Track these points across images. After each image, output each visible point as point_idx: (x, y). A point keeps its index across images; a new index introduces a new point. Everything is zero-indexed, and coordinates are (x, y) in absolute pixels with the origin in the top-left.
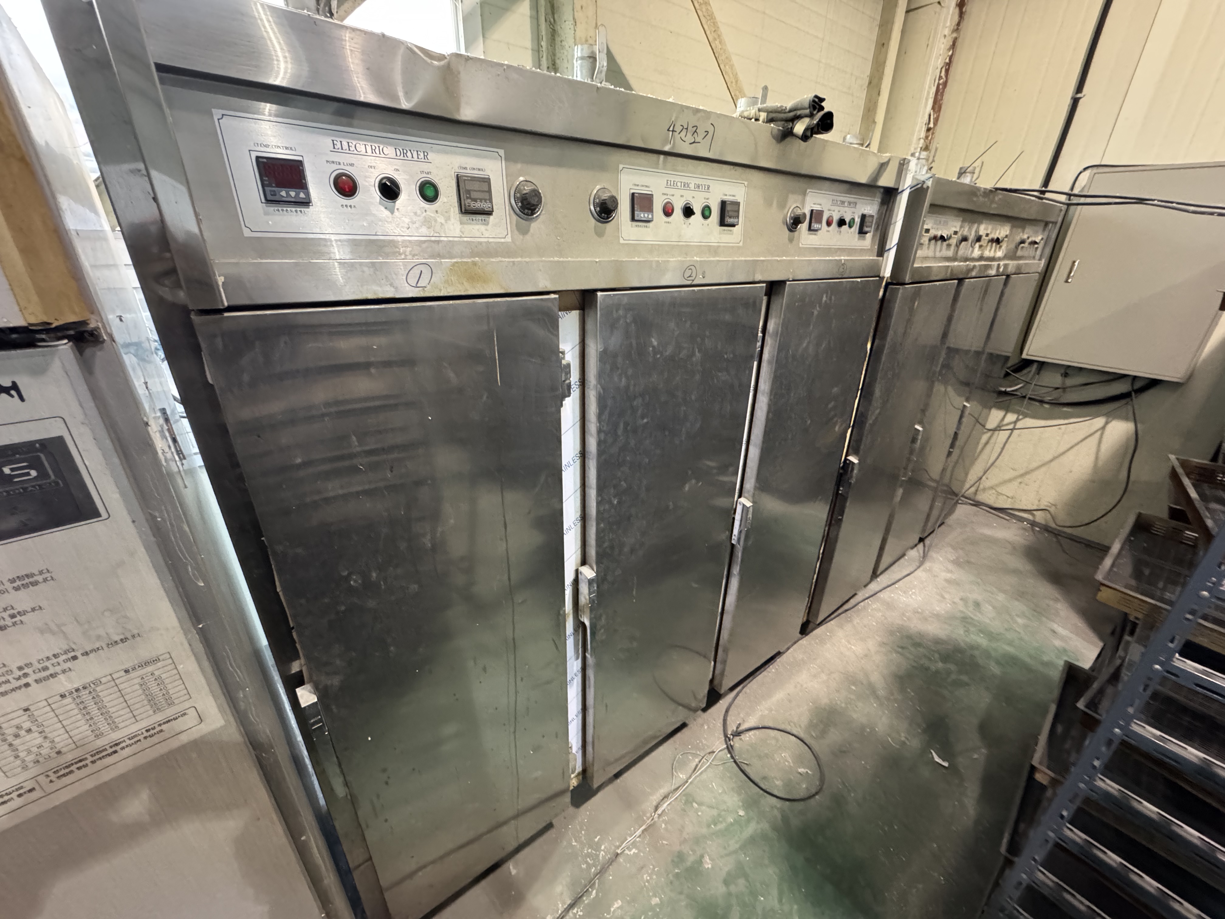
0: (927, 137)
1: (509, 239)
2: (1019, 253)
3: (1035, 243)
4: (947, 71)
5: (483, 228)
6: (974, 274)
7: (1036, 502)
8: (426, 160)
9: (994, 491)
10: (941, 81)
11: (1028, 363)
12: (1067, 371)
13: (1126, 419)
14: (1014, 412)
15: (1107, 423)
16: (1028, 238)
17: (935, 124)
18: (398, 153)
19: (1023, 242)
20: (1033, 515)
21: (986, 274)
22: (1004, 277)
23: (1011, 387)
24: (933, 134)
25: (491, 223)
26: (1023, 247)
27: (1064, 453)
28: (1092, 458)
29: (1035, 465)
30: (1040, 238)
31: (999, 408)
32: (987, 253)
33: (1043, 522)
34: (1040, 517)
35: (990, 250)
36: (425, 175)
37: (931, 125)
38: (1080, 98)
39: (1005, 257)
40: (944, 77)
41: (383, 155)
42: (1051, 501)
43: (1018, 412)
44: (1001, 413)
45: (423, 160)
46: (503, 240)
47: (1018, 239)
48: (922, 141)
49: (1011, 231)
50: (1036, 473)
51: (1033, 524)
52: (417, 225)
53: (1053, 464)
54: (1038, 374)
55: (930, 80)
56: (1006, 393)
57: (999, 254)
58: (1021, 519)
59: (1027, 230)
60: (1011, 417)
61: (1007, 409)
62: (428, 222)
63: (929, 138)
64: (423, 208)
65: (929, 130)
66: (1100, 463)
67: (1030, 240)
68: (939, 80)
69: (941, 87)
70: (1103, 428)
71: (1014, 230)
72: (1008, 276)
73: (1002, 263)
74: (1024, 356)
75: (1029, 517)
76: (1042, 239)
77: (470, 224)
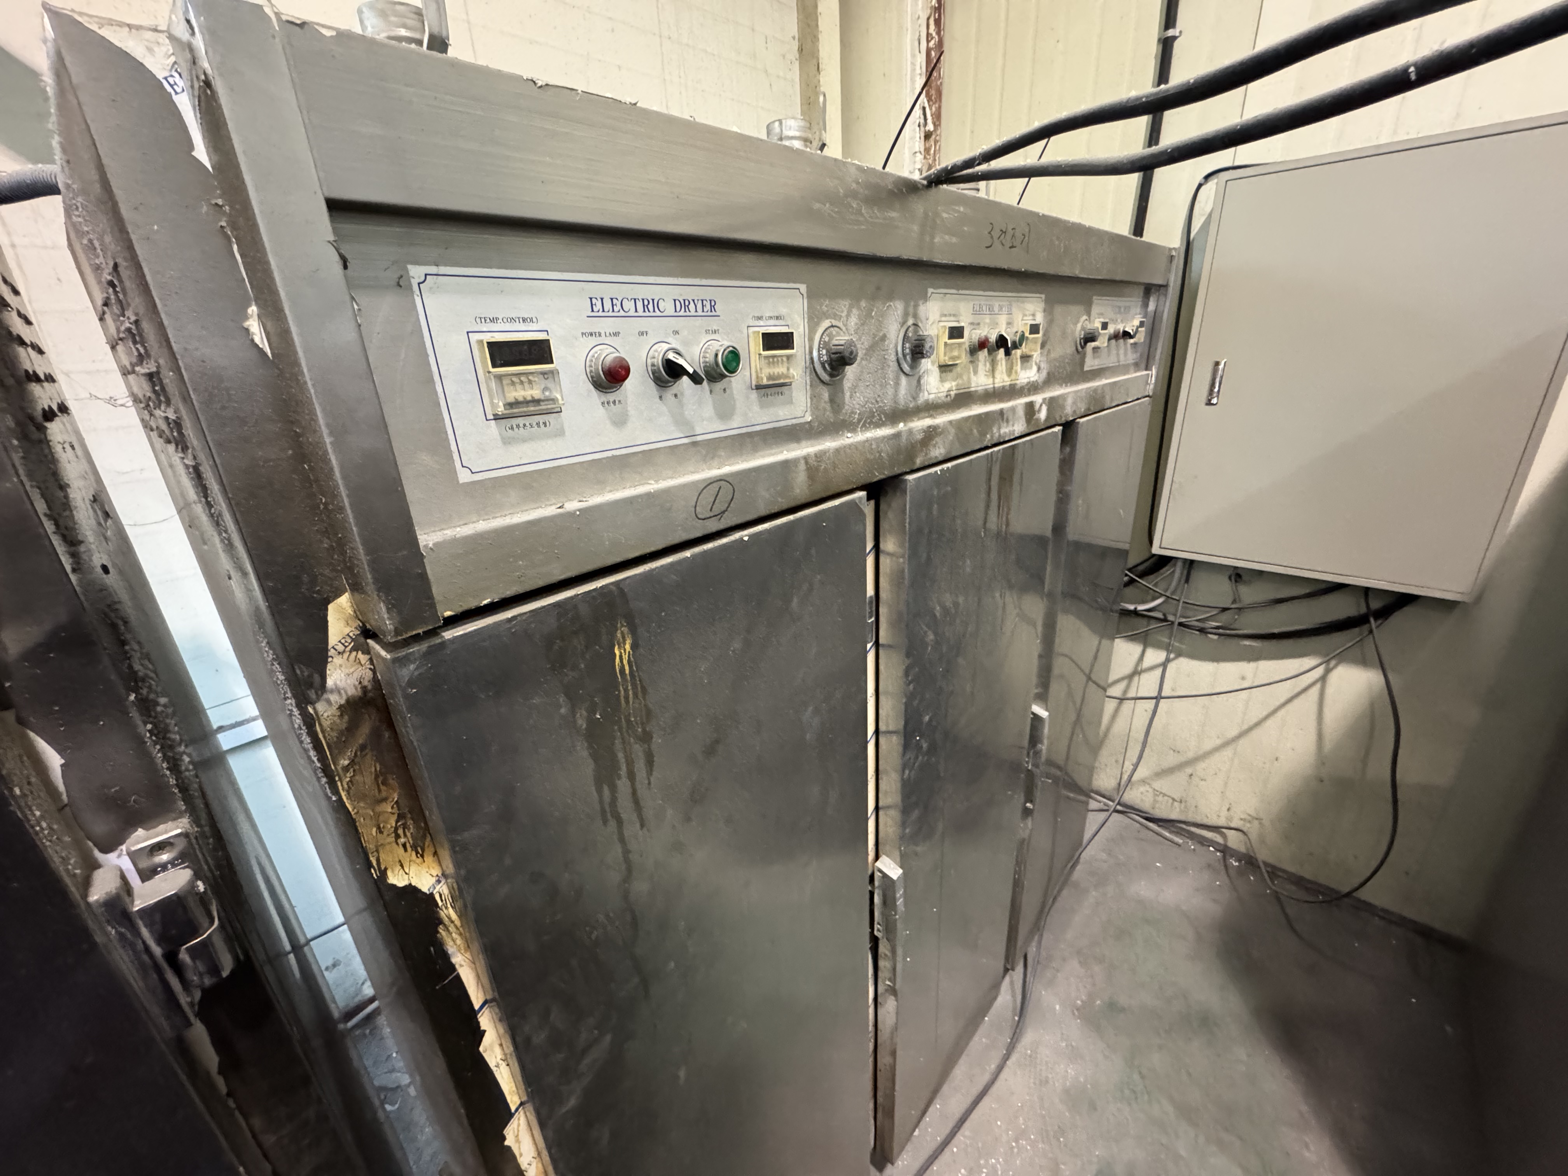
0: (927, 150)
2: (1091, 363)
3: (1126, 335)
4: (938, 22)
6: (938, 451)
7: (1224, 813)
9: (1147, 788)
10: (932, 44)
11: (1164, 561)
12: (1237, 575)
13: (1364, 662)
14: (1158, 646)
15: (1328, 671)
16: (1105, 326)
17: (937, 125)
19: (1090, 338)
20: (1224, 836)
21: (988, 439)
22: (1058, 429)
23: (1144, 602)
24: (936, 142)
26: (1095, 349)
27: (1258, 724)
28: (1312, 737)
29: (1208, 745)
30: (1136, 323)
31: (1132, 638)
32: (981, 381)
33: (1243, 849)
34: (1234, 840)
35: (993, 370)
37: (930, 127)
38: (1174, 38)
39: (1050, 380)
40: (934, 34)
42: (1253, 814)
43: (1168, 648)
44: (1135, 649)
47: (1078, 331)
48: (919, 157)
49: (1048, 311)
50: (1216, 758)
51: (1225, 851)
53: (1242, 742)
54: (1187, 581)
55: (912, 41)
56: (1135, 613)
57: (1028, 375)
58: (1203, 842)
59: (1095, 310)
60: (1154, 656)
61: (1145, 640)
63: (932, 152)
65: (928, 136)
66: (1328, 745)
67: (1111, 329)
68: (928, 42)
69: (933, 53)
70: (1323, 679)
71: (1059, 309)
72: (1069, 426)
73: (1038, 399)
74: (1156, 550)
75: (1219, 839)
76: (1142, 324)
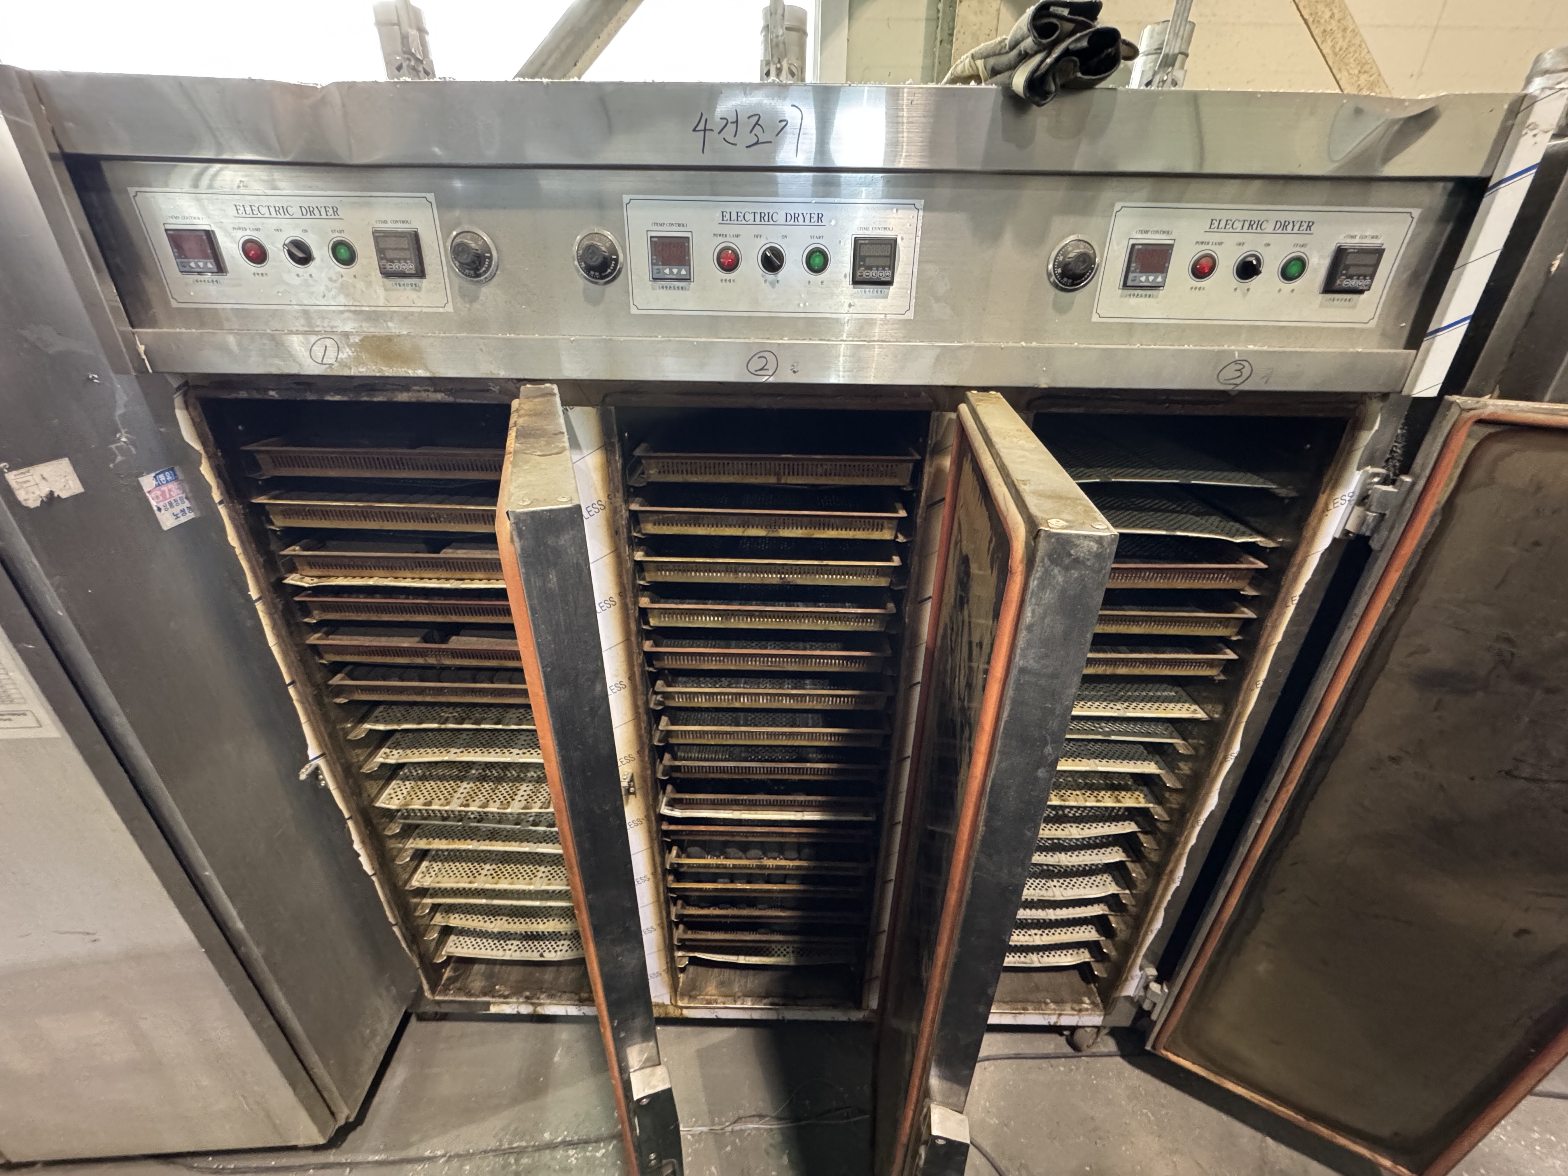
1: (450, 308)
5: (413, 295)
8: (337, 217)
18: (305, 213)
25: (423, 289)
36: (337, 234)
41: (288, 216)
45: (333, 217)
46: (441, 310)
52: (333, 293)
62: (344, 289)
64: (339, 272)
77: (398, 290)
